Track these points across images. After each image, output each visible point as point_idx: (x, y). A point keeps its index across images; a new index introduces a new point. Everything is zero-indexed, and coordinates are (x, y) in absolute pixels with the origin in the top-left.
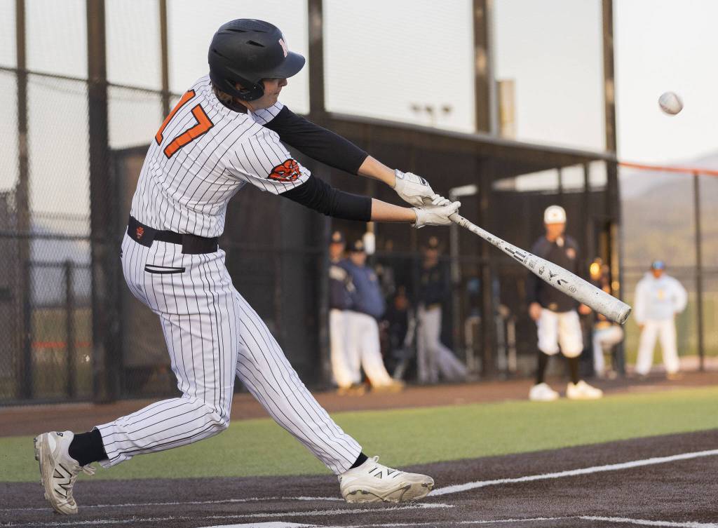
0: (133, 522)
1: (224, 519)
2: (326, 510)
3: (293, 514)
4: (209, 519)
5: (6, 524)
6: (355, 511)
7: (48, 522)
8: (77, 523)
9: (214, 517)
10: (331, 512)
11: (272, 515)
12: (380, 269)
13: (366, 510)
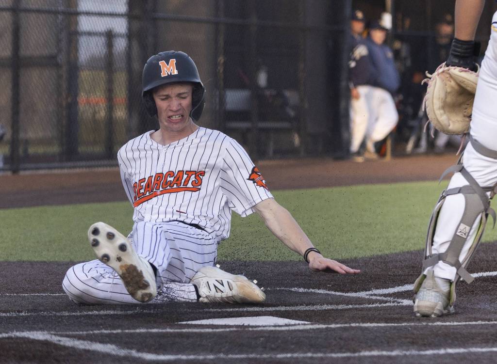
0: (137, 314)
1: (219, 313)
2: (313, 305)
3: (283, 309)
4: (207, 312)
5: (21, 312)
6: (340, 307)
7: (59, 311)
8: (85, 313)
9: (211, 310)
10: (318, 307)
11: (264, 309)
12: (397, 45)
13: (351, 306)
